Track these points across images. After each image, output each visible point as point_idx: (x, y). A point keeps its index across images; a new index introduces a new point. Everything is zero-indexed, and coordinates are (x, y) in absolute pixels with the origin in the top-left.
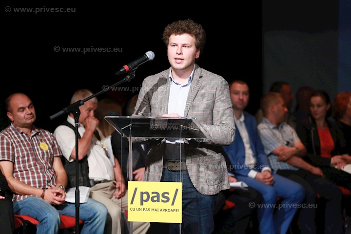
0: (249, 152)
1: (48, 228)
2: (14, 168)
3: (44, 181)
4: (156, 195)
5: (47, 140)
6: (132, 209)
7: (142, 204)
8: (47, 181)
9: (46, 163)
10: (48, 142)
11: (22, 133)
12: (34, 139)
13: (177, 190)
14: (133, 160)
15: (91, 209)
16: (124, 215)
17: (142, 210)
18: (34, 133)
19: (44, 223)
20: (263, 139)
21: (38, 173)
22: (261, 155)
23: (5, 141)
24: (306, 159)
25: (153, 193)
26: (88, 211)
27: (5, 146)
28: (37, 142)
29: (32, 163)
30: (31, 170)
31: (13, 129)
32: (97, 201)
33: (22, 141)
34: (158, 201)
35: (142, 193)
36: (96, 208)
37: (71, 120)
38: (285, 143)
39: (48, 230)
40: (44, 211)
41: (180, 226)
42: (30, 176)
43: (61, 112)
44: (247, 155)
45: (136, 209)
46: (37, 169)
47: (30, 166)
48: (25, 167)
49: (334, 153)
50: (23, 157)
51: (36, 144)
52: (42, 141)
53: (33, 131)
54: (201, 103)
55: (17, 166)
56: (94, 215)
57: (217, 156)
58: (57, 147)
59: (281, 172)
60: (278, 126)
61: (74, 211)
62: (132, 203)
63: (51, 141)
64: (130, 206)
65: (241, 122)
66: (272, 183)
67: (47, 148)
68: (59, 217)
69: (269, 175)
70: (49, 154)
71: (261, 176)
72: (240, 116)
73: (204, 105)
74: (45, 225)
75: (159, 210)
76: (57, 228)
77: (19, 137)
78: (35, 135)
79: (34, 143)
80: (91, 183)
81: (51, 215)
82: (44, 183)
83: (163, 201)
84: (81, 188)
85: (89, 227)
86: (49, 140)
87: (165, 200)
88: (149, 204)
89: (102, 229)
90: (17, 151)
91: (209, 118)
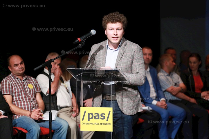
0: (152, 89)
1: (33, 135)
2: (13, 99)
3: (31, 107)
4: (97, 115)
5: (32, 83)
6: (83, 124)
7: (89, 120)
8: (32, 107)
9: (32, 96)
10: (33, 84)
11: (17, 78)
12: (25, 82)
13: (110, 112)
14: (84, 95)
15: (59, 123)
16: (78, 127)
17: (89, 124)
18: (24, 78)
19: (31, 132)
20: (161, 82)
21: (27, 102)
22: (159, 91)
23: (8, 83)
24: (186, 93)
25: (95, 114)
26: (57, 124)
27: (8, 86)
28: (26, 84)
29: (23, 96)
30: (23, 100)
31: (12, 76)
32: (62, 119)
33: (17, 83)
34: (98, 118)
35: (89, 114)
36: (62, 123)
37: (46, 71)
38: (174, 84)
39: (33, 137)
40: (31, 125)
41: (112, 133)
42: (22, 104)
43: (41, 66)
44: (151, 91)
45: (85, 124)
46: (26, 100)
47: (22, 98)
48: (19, 98)
49: (203, 90)
50: (18, 92)
51: (26, 85)
52: (29, 83)
53: (24, 77)
54: (125, 61)
55: (14, 98)
56: (61, 127)
57: (135, 92)
58: (38, 86)
59: (171, 101)
60: (170, 74)
61: (49, 125)
62: (83, 120)
63: (35, 83)
64: (81, 122)
65: (147, 72)
66: (166, 108)
67: (32, 87)
68: (39, 128)
69: (164, 103)
70: (34, 91)
71: (159, 104)
72: (147, 68)
73: (127, 61)
74: (31, 133)
75: (99, 124)
76: (38, 135)
77: (16, 81)
78: (25, 80)
79: (25, 84)
80: (59, 108)
81: (35, 127)
82: (31, 108)
83: (101, 119)
84: (53, 111)
85: (58, 134)
86: (33, 82)
87: (103, 118)
88: (93, 121)
89: (65, 136)
90: (15, 89)
91: (130, 69)
